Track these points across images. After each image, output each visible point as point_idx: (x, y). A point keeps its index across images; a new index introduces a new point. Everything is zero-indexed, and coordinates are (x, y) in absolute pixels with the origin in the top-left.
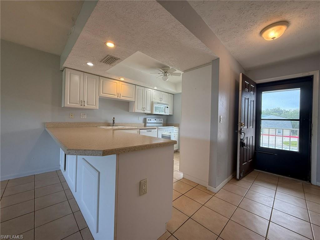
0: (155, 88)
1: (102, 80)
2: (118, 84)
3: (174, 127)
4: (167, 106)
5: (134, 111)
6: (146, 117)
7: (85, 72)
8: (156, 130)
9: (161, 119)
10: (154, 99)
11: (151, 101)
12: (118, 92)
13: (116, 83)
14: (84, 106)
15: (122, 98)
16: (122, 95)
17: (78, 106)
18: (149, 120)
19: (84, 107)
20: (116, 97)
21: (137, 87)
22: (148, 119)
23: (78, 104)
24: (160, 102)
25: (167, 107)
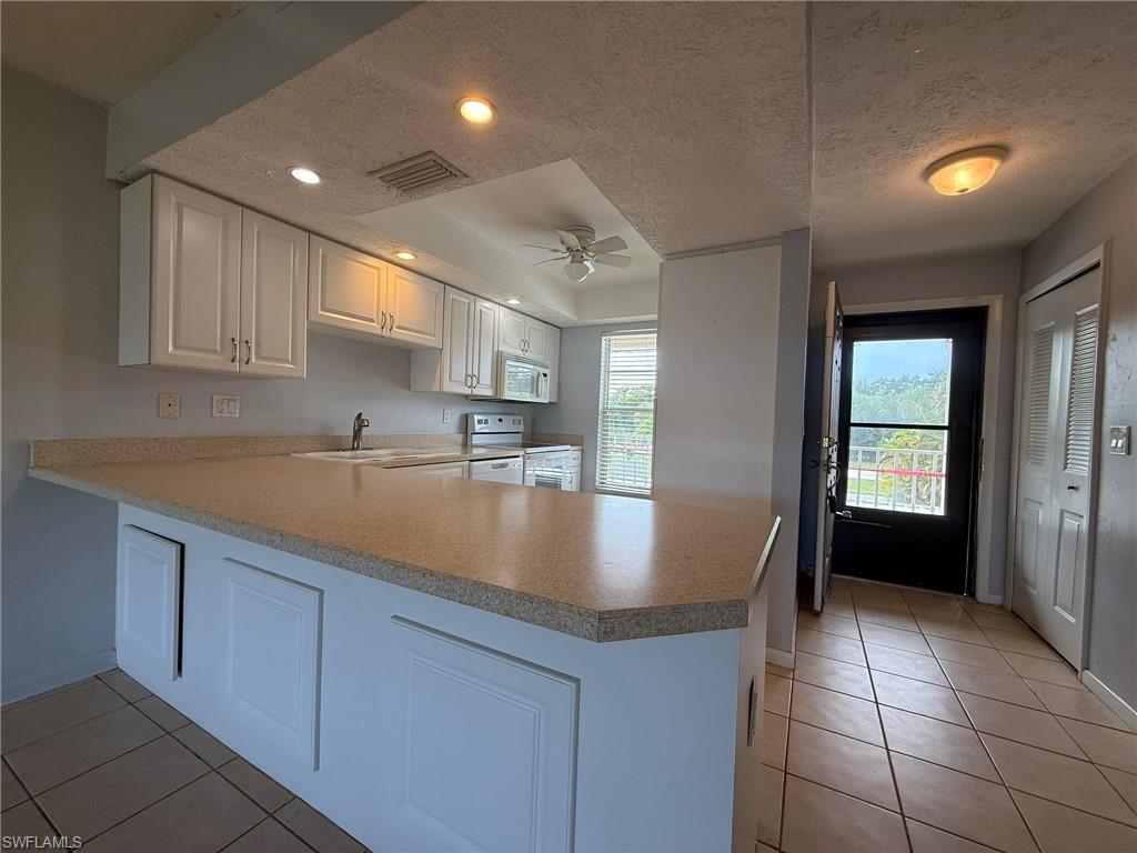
0: (513, 302)
1: (321, 248)
2: (383, 273)
3: (568, 447)
4: (546, 371)
5: (436, 389)
6: (468, 409)
7: (249, 207)
8: (521, 459)
9: (516, 418)
10: (504, 341)
11: (496, 350)
12: (383, 308)
13: (376, 271)
14: (243, 364)
15: (397, 334)
16: (396, 323)
17: (217, 362)
18: (480, 422)
19: (245, 369)
20: (375, 328)
21: (453, 294)
22: (476, 417)
23: (216, 351)
24: (520, 353)
25: (545, 375)
